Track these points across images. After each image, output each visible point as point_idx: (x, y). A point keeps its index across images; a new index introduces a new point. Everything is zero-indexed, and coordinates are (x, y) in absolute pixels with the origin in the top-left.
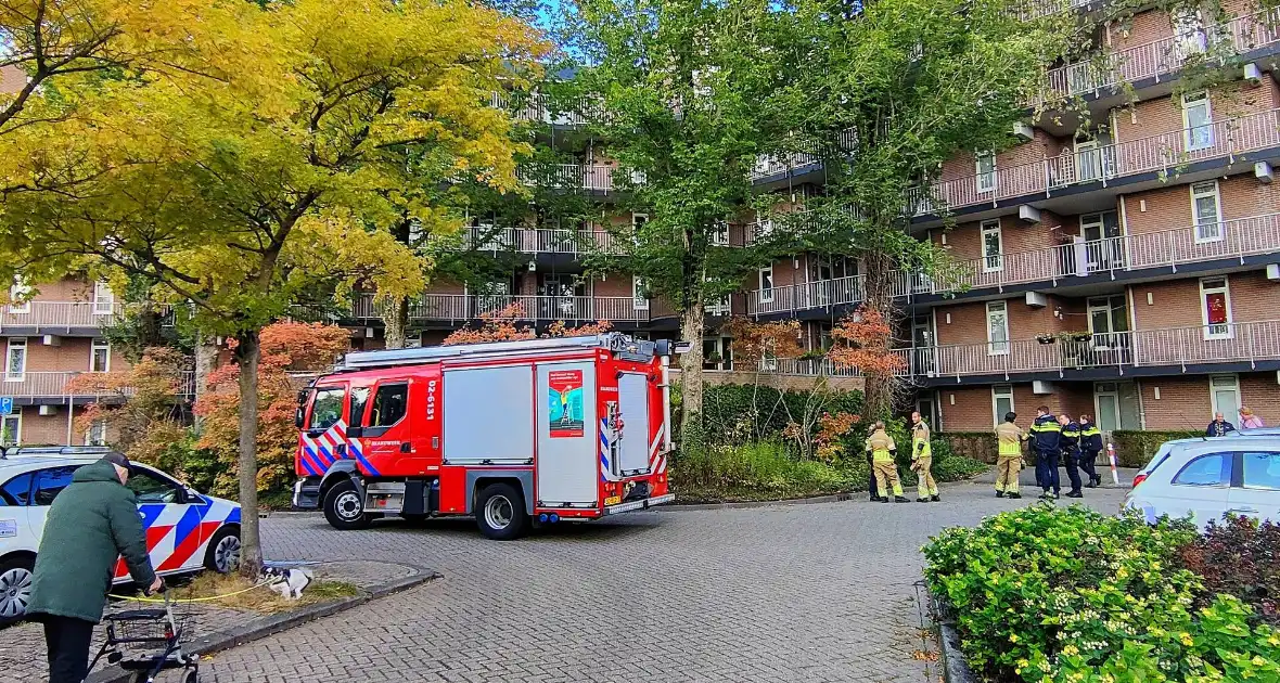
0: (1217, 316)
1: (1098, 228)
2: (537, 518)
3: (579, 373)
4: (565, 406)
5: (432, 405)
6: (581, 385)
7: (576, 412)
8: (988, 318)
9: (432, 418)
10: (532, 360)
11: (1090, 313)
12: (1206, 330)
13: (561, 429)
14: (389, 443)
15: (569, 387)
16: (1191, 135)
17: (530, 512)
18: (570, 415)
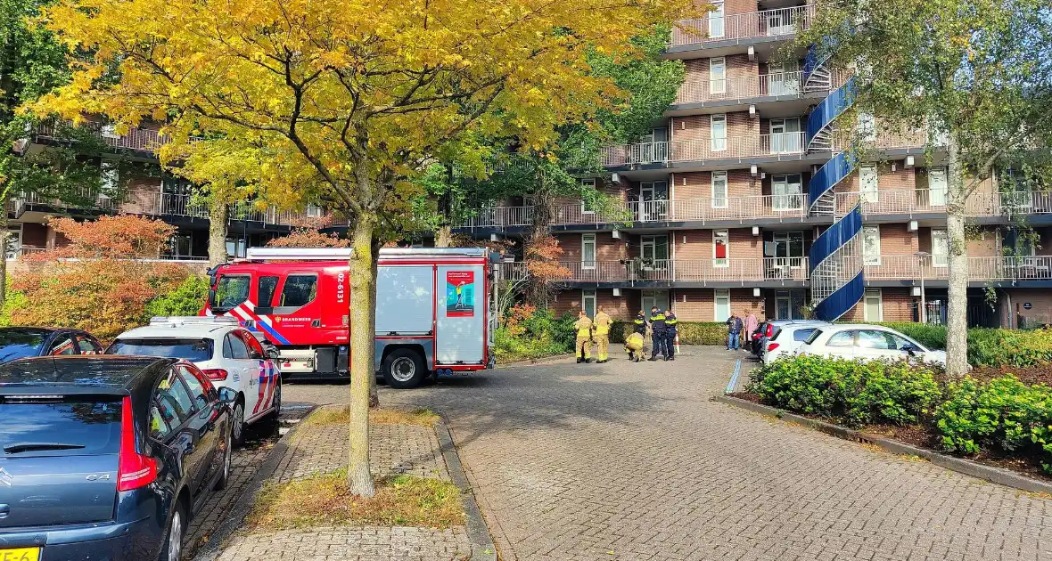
0: (721, 254)
1: (651, 191)
2: (435, 372)
3: (471, 274)
4: (459, 296)
5: (342, 292)
6: (472, 281)
7: (469, 299)
8: (583, 244)
9: (342, 301)
10: (435, 263)
11: (642, 245)
12: (714, 262)
13: (455, 311)
14: (300, 319)
15: (463, 282)
16: (715, 142)
17: (430, 368)
18: (463, 300)
